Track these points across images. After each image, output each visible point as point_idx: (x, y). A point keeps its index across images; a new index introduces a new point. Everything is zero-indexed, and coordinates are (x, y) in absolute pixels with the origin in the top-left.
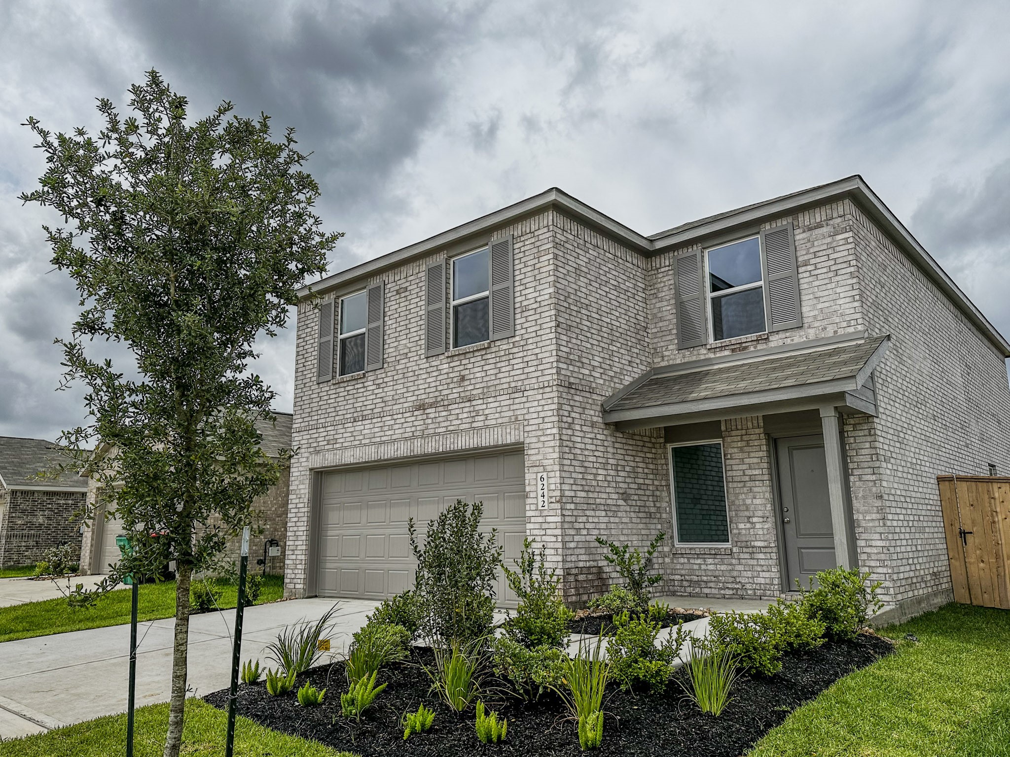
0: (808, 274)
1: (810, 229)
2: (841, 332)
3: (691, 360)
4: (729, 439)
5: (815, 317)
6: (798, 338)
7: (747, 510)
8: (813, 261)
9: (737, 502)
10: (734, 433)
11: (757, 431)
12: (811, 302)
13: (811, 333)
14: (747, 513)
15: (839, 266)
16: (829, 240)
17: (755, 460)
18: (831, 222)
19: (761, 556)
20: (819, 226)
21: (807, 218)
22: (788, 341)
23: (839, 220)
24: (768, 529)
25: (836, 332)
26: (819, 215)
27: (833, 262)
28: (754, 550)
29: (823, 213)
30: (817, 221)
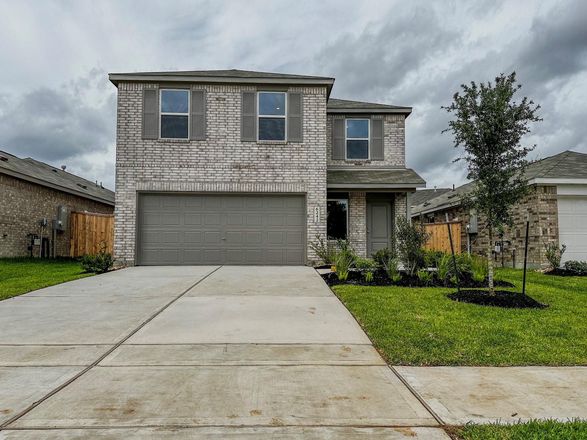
0: (387, 140)
1: (390, 123)
2: (397, 165)
3: (337, 165)
4: (351, 200)
5: (388, 157)
6: (382, 164)
7: (357, 227)
8: (390, 136)
9: (353, 225)
10: (353, 198)
11: (363, 198)
12: (388, 151)
13: (387, 163)
14: (356, 229)
15: (399, 140)
16: (396, 129)
17: (362, 209)
18: (397, 122)
19: (361, 245)
20: (393, 122)
21: (389, 118)
22: (378, 164)
23: (401, 122)
24: (364, 235)
25: (395, 164)
26: (394, 118)
27: (397, 138)
28: (358, 243)
29: (395, 118)
30: (393, 120)
